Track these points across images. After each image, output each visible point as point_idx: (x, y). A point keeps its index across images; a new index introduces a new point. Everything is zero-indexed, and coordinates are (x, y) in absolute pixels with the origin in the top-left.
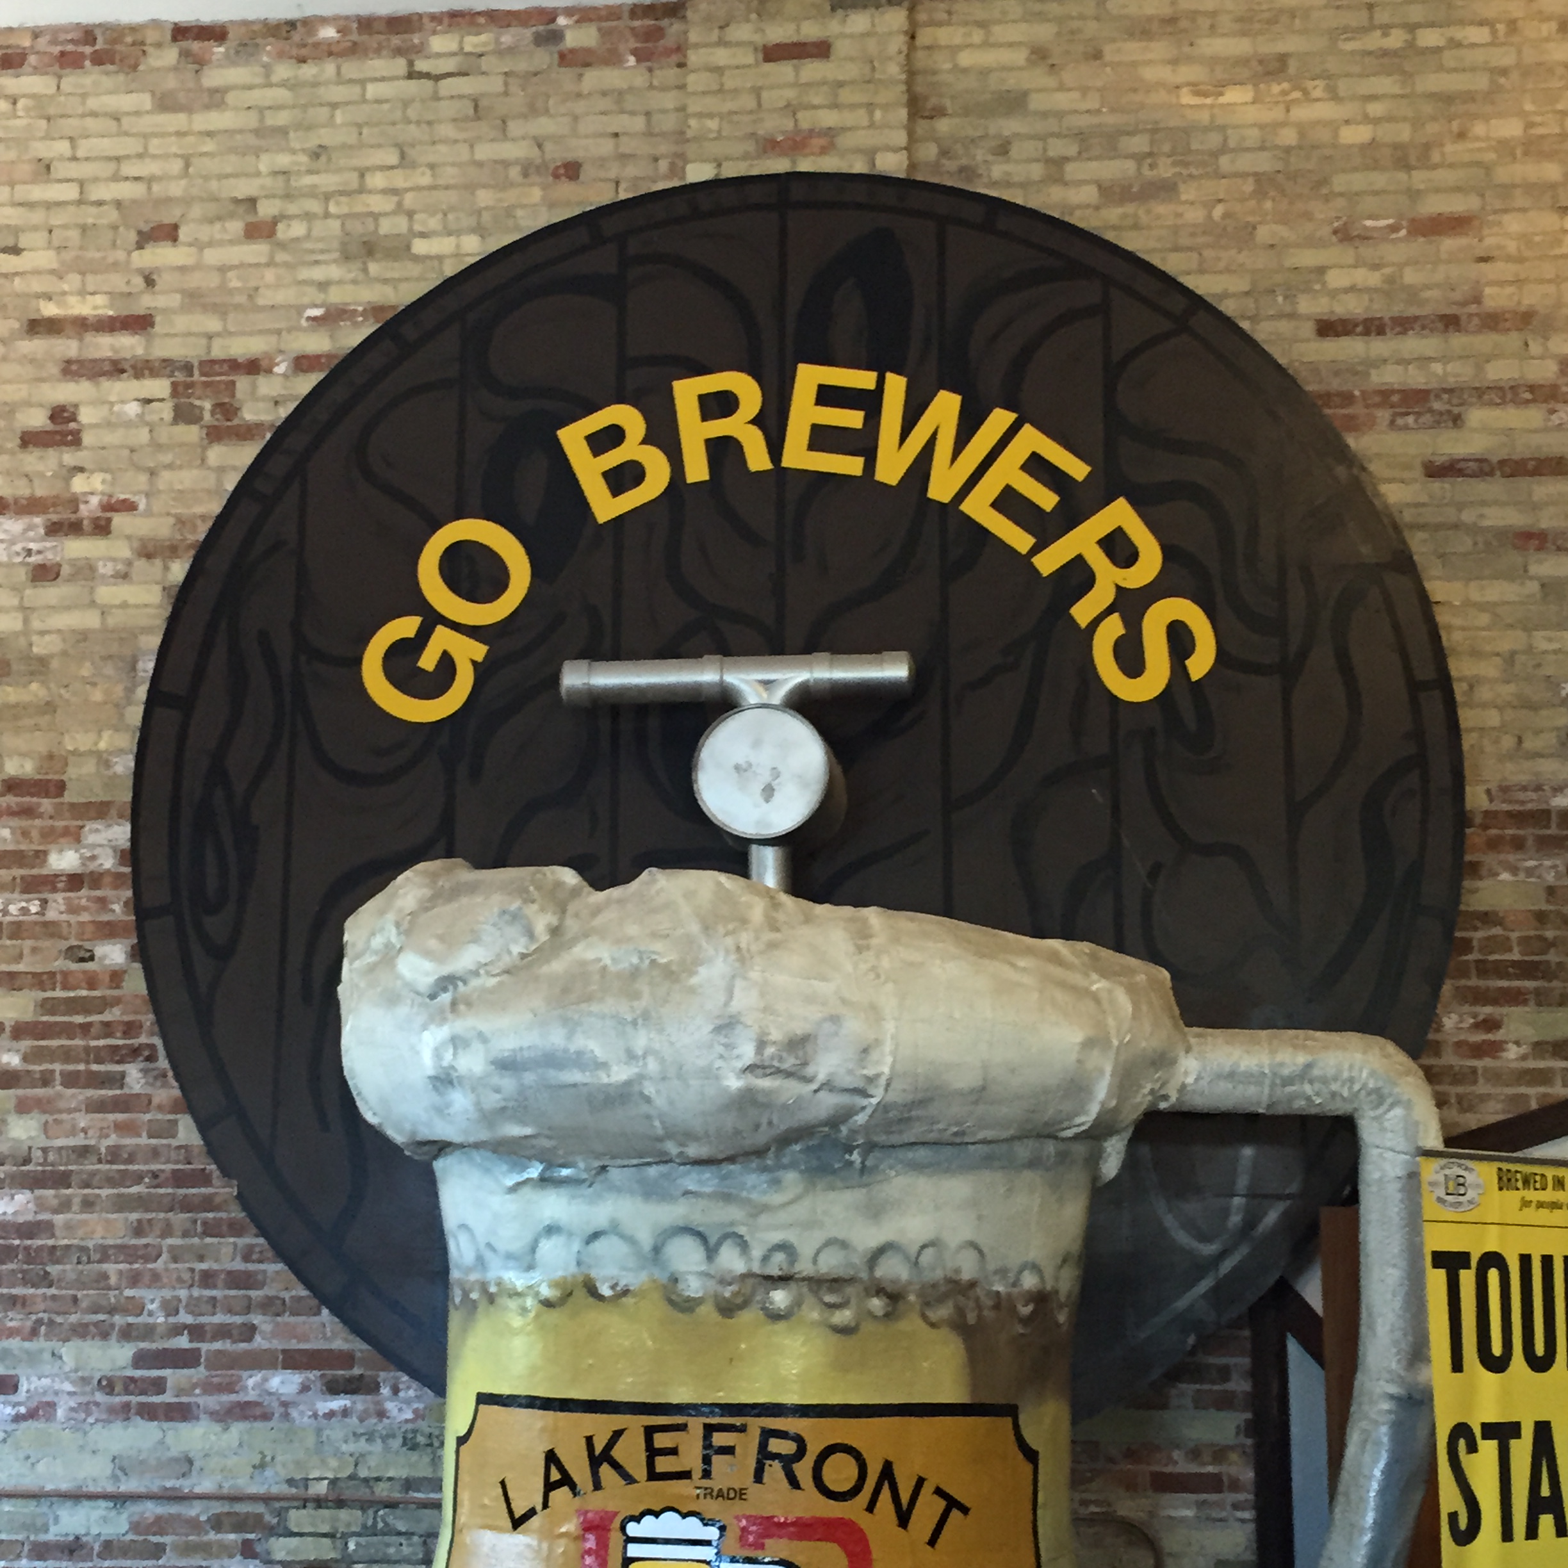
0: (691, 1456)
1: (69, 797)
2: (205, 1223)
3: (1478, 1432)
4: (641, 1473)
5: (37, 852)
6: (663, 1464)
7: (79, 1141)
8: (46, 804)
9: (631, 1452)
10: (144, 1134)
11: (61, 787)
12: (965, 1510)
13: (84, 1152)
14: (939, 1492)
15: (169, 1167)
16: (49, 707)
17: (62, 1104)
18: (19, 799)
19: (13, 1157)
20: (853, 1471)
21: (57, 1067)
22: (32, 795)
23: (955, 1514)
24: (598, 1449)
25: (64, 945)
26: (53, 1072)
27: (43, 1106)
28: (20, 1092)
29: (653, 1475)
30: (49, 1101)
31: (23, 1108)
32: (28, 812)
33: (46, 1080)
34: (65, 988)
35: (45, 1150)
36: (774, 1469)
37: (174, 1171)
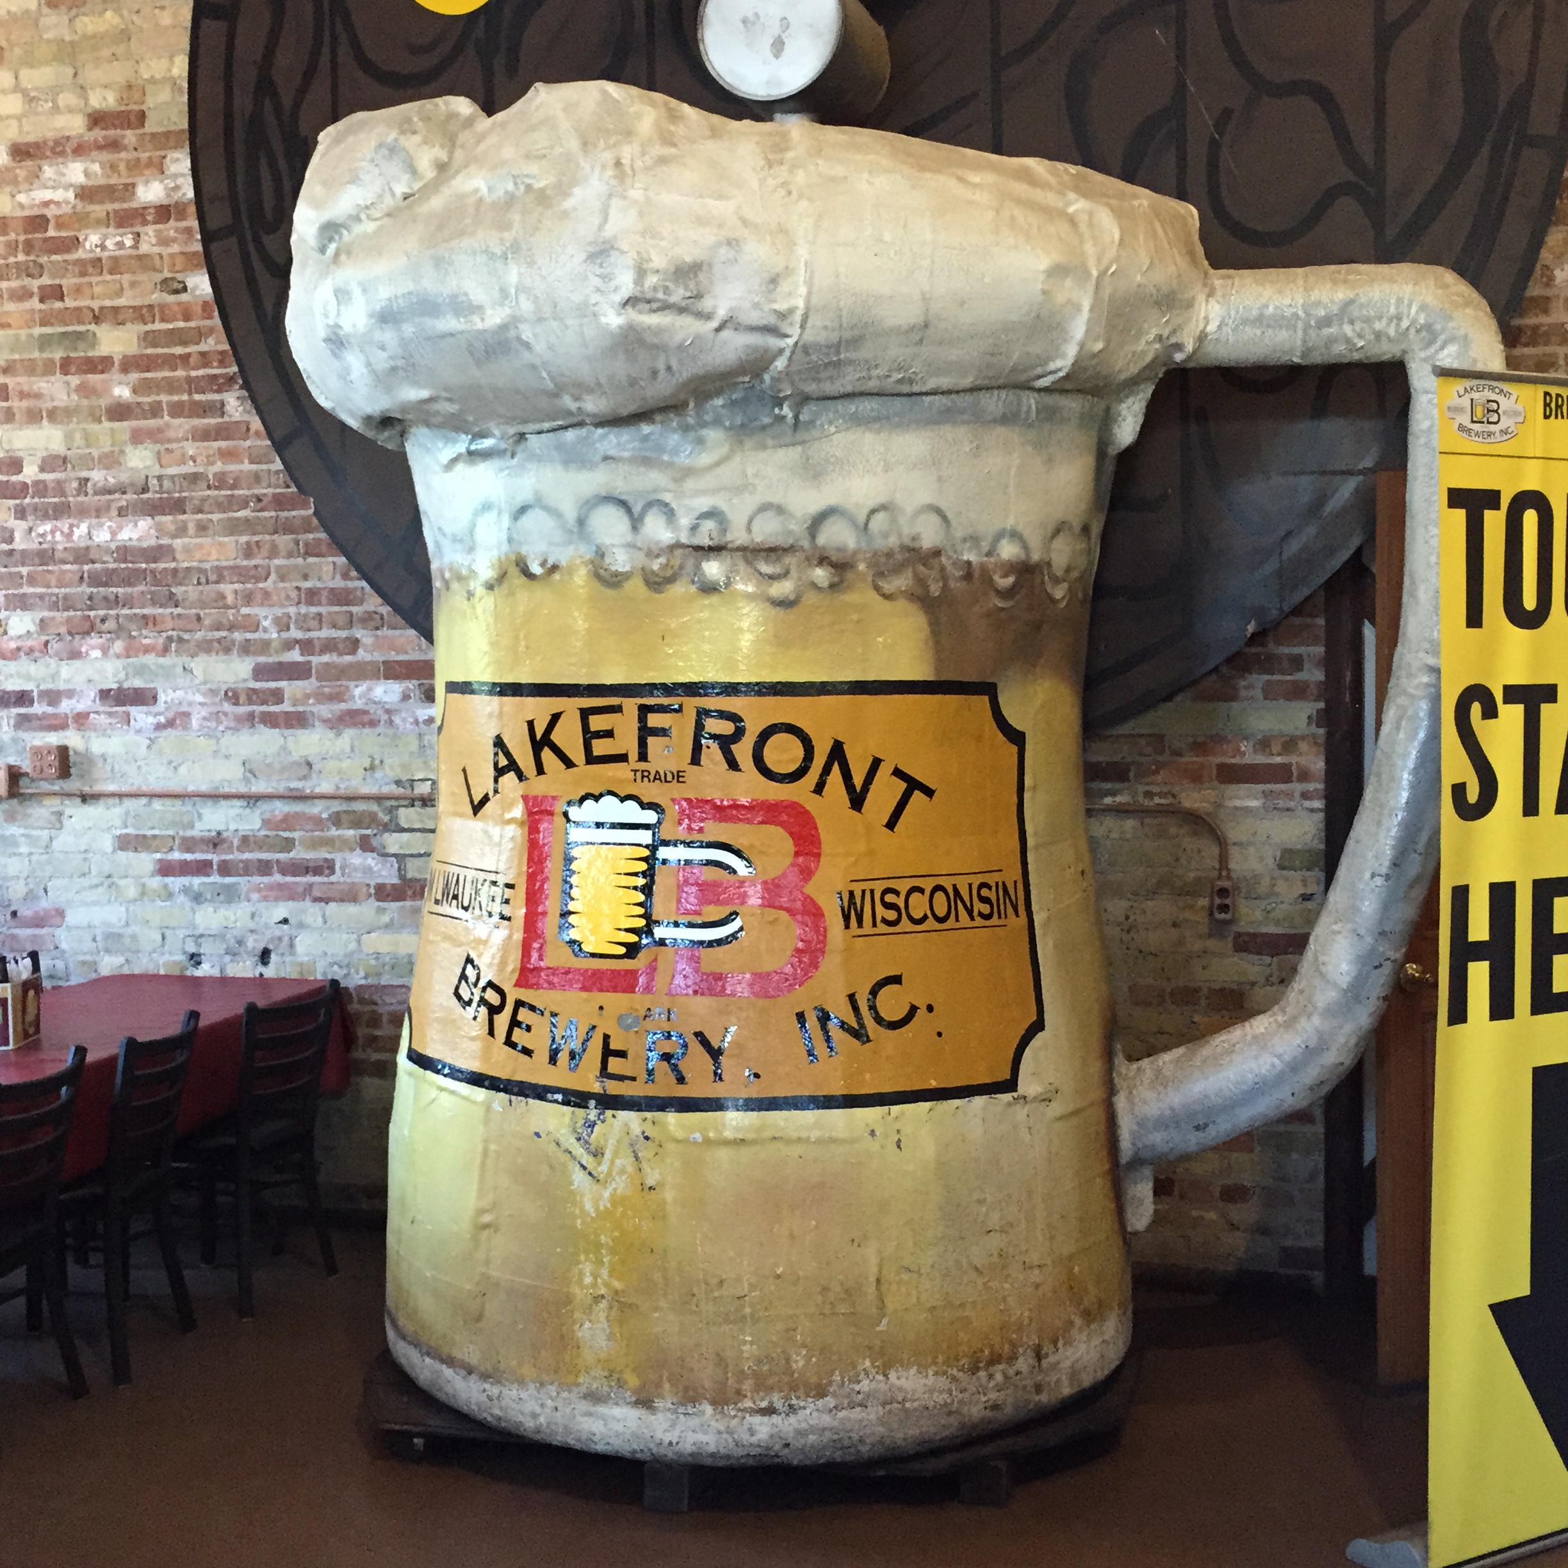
0: (626, 741)
1: (150, 127)
2: (306, 545)
3: (1499, 696)
4: (577, 754)
5: (126, 185)
6: (600, 747)
7: (189, 468)
8: (130, 137)
9: (568, 736)
10: (246, 461)
11: (142, 116)
12: (929, 792)
13: (194, 479)
14: (898, 773)
15: (270, 491)
16: (124, 35)
17: (171, 434)
18: (104, 132)
19: (132, 485)
20: (799, 751)
21: (164, 398)
22: (115, 127)
23: (917, 795)
24: (539, 733)
25: (158, 277)
26: (160, 402)
27: (154, 435)
28: (134, 423)
29: (591, 759)
30: (160, 430)
31: (137, 438)
32: (114, 145)
33: (155, 411)
34: (163, 320)
35: (160, 478)
36: (712, 752)
37: (274, 495)
